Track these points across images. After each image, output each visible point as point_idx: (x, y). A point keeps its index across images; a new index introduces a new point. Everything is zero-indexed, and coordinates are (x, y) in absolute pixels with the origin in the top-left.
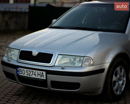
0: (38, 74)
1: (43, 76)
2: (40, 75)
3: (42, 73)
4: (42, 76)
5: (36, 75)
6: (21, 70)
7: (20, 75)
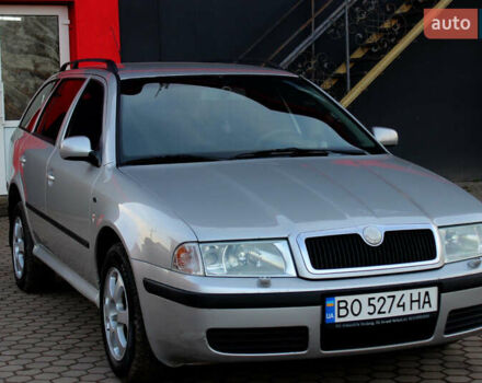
0: (412, 301)
1: (429, 302)
2: (419, 301)
3: (427, 293)
4: (425, 302)
5: (403, 306)
6: (343, 305)
7: (342, 323)
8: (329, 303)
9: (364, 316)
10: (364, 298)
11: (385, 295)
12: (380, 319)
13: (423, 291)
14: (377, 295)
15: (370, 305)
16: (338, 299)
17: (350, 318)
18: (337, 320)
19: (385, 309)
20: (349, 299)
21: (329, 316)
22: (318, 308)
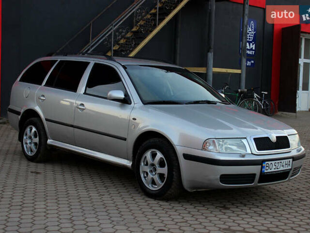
2: (287, 164)
4: (289, 165)
5: (283, 166)
6: (267, 165)
7: (267, 172)
8: (264, 165)
9: (273, 170)
10: (273, 162)
11: (279, 161)
12: (277, 171)
13: (288, 160)
14: (277, 162)
15: (275, 165)
16: (266, 163)
17: (269, 171)
18: (266, 171)
19: (279, 167)
20: (269, 163)
21: (263, 170)
22: (261, 166)
